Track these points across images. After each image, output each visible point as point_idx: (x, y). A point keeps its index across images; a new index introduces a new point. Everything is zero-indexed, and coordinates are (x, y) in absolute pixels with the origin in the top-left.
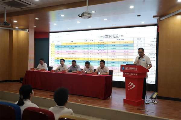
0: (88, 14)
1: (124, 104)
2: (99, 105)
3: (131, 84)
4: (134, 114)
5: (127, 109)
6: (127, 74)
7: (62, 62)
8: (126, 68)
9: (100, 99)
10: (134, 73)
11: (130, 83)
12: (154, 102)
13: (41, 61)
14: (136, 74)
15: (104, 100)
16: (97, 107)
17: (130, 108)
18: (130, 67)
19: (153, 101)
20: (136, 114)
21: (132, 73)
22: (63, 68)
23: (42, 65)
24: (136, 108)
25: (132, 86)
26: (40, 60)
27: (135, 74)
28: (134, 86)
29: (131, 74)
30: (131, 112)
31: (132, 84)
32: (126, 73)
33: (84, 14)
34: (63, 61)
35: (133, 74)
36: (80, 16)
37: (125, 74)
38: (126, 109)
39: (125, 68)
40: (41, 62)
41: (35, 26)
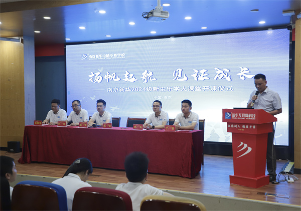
0: (161, 12)
1: (231, 185)
2: (184, 188)
3: (243, 146)
4: (253, 202)
5: (237, 194)
6: (236, 126)
7: (100, 106)
8: (233, 115)
9: (183, 177)
10: (249, 125)
11: (242, 143)
12: (289, 179)
13: (56, 105)
14: (254, 127)
15: (190, 179)
16: (181, 191)
17: (241, 192)
18: (242, 113)
19: (287, 178)
20: (258, 203)
21: (245, 124)
22: (102, 119)
23: (55, 112)
24: (255, 191)
25: (246, 149)
26: (53, 104)
27: (251, 127)
28: (250, 149)
29: (244, 126)
30: (247, 198)
31: (246, 146)
32: (234, 124)
33: (155, 14)
34: (101, 104)
35: (247, 127)
37: (232, 126)
38: (235, 193)
39: (232, 115)
40: (55, 107)
41: (39, 32)
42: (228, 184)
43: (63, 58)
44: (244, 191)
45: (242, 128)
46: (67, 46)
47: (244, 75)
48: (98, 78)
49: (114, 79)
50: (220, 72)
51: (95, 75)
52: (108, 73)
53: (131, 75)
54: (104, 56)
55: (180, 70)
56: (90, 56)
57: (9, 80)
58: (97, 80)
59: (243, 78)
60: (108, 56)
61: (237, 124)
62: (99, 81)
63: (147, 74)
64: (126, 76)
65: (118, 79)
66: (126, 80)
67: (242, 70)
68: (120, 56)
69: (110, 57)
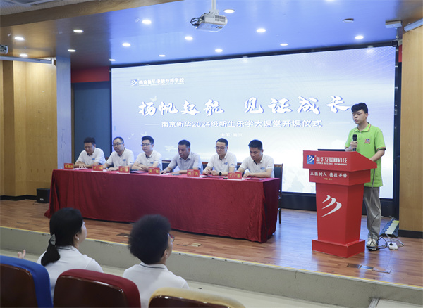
0: (216, 17)
1: (313, 254)
2: (249, 256)
3: (330, 200)
4: (340, 278)
5: (321, 267)
6: (321, 174)
7: (147, 144)
8: (318, 160)
9: (250, 241)
10: (338, 172)
11: (329, 197)
12: (391, 244)
14: (345, 175)
15: (261, 243)
16: (244, 262)
17: (326, 264)
18: (329, 156)
19: (389, 243)
20: (346, 279)
21: (334, 172)
22: (149, 160)
23: (90, 154)
24: (345, 261)
25: (335, 205)
27: (341, 175)
28: (339, 205)
29: (331, 175)
30: (333, 272)
31: (334, 200)
32: (319, 171)
35: (336, 175)
36: (195, 25)
37: (316, 174)
38: (318, 265)
39: (315, 159)
41: (74, 51)
42: (311, 251)
43: (108, 84)
44: (330, 261)
45: (329, 177)
46: (112, 69)
47: (336, 106)
48: (150, 109)
49: (170, 111)
50: (304, 102)
51: (147, 106)
52: (162, 104)
53: (192, 106)
54: (158, 81)
55: (254, 100)
56: (141, 82)
57: (39, 112)
58: (149, 112)
59: (335, 110)
60: (163, 81)
61: (323, 171)
62: (152, 114)
63: (212, 105)
64: (186, 108)
65: (175, 111)
66: (185, 112)
67: (334, 99)
68: (178, 82)
69: (166, 83)
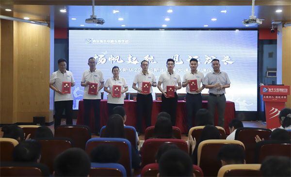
3: (274, 110)
6: (270, 97)
10: (281, 96)
11: (273, 109)
28: (279, 112)
29: (277, 97)
35: (279, 97)
39: (268, 89)
45: (275, 98)
46: (70, 31)
47: (227, 61)
48: (102, 60)
49: (118, 61)
51: (99, 57)
52: (112, 56)
53: (134, 59)
54: (108, 41)
55: (178, 56)
56: (94, 41)
57: (32, 60)
58: (101, 61)
60: (112, 41)
61: (271, 95)
62: (103, 63)
63: (149, 58)
64: (130, 59)
65: (122, 61)
66: (129, 62)
67: (225, 57)
68: (124, 42)
69: (114, 42)
